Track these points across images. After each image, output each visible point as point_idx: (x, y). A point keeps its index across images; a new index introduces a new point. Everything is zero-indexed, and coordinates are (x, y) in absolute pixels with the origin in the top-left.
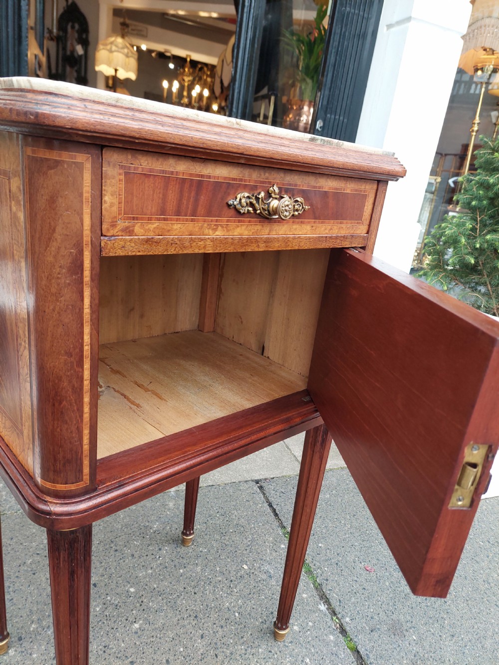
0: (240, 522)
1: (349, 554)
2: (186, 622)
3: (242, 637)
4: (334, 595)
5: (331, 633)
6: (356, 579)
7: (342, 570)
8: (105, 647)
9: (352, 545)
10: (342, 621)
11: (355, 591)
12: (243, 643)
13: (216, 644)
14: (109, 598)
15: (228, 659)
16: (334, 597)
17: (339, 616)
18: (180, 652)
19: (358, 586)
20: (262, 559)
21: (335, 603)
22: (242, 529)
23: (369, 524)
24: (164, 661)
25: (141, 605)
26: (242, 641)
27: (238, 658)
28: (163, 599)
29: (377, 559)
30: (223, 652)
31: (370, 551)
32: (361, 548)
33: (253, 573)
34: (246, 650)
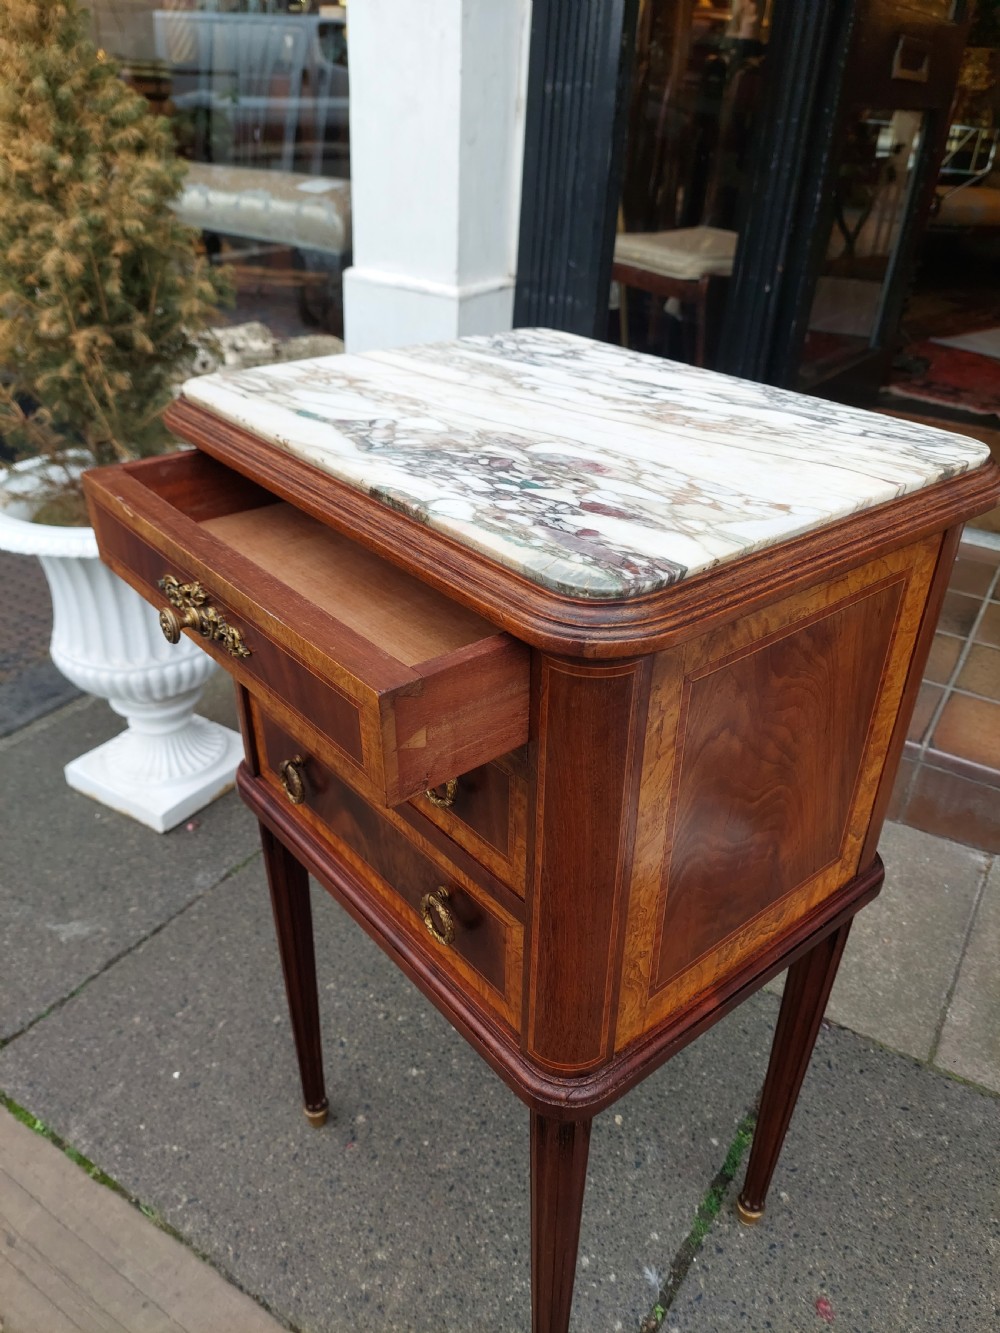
0: (692, 1053)
1: (818, 1254)
2: (467, 1118)
3: (505, 1200)
4: (702, 1281)
5: (625, 1320)
6: (776, 1296)
7: (767, 1263)
8: (364, 1065)
9: (846, 1248)
10: (665, 1323)
11: (746, 1311)
12: (498, 1207)
13: (468, 1175)
14: (423, 1016)
15: (460, 1205)
16: (697, 1281)
17: (669, 1314)
18: (422, 1145)
19: (765, 1309)
20: (656, 1131)
21: (685, 1293)
22: (682, 1065)
23: (939, 1247)
24: (396, 1137)
25: (444, 1053)
26: (500, 1203)
27: (472, 1217)
28: (473, 1067)
29: (866, 1313)
30: (464, 1193)
31: (869, 1286)
32: (861, 1267)
33: (620, 1137)
34: (491, 1218)
